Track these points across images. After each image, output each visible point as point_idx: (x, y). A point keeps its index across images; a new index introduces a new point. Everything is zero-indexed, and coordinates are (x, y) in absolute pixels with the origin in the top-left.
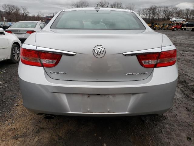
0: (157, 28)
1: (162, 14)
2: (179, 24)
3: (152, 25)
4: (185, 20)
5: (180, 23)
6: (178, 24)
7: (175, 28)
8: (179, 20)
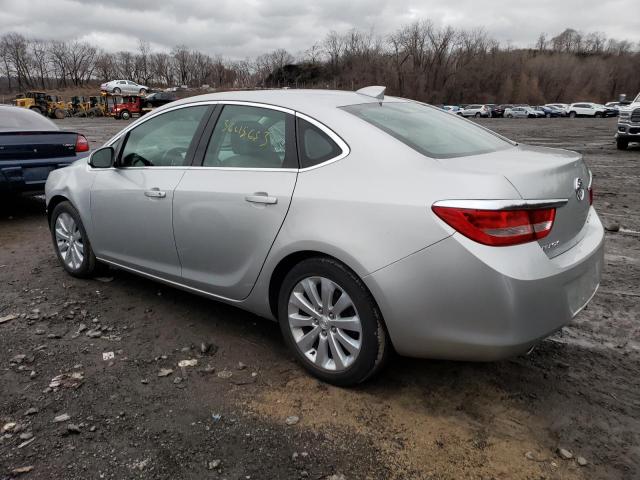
0: (61, 111)
1: (50, 65)
2: (131, 101)
3: (41, 103)
4: (146, 88)
5: (135, 97)
6: (128, 98)
7: (123, 111)
8: (129, 87)
